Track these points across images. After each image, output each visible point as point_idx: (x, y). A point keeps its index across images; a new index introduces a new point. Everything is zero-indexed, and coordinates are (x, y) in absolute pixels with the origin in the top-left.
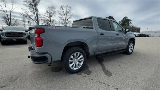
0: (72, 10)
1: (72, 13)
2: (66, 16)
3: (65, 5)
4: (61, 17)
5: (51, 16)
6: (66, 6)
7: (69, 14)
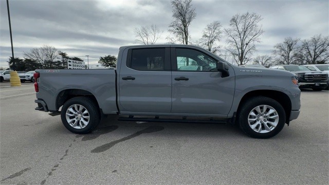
0: (261, 20)
1: (259, 28)
2: (242, 37)
3: (241, 15)
4: (232, 42)
5: (211, 42)
6: (243, 16)
7: (252, 31)
